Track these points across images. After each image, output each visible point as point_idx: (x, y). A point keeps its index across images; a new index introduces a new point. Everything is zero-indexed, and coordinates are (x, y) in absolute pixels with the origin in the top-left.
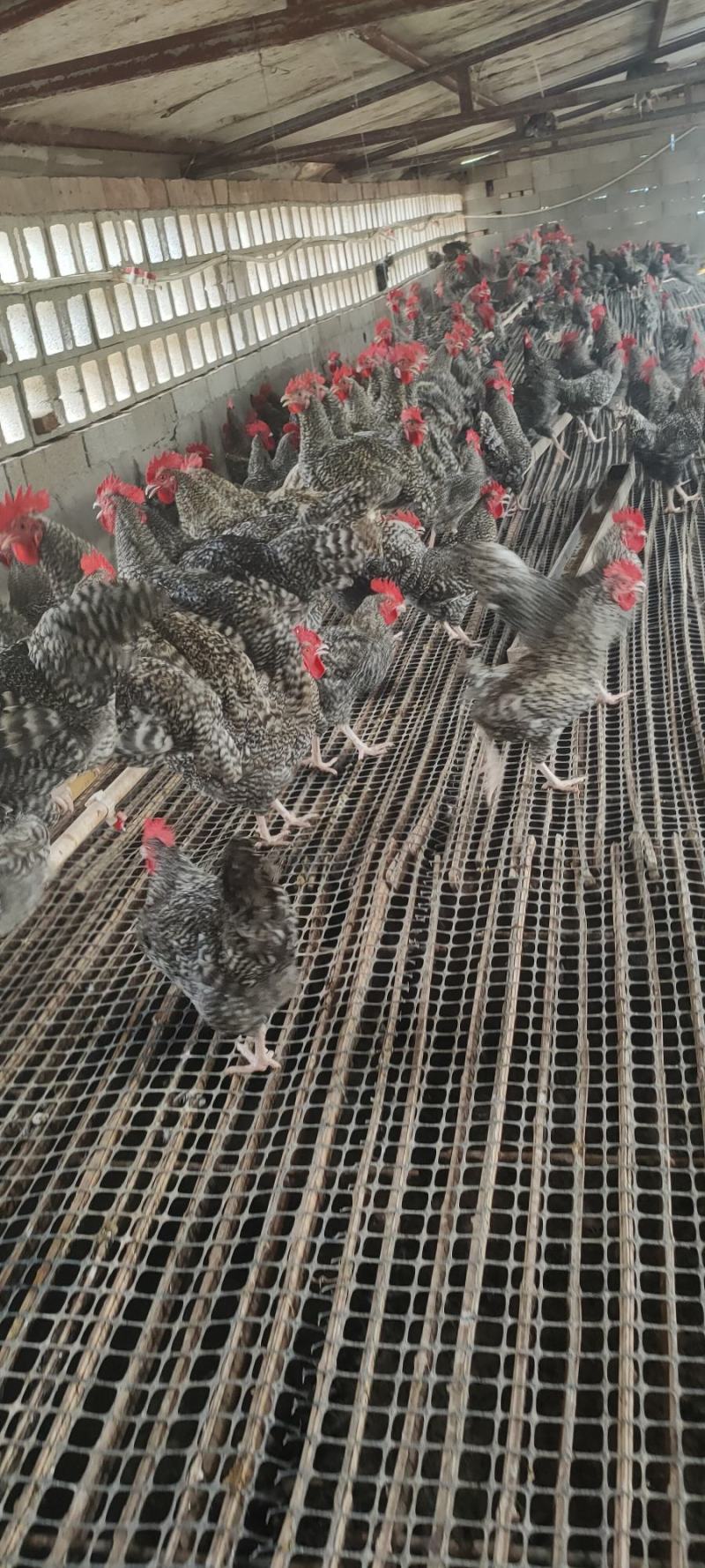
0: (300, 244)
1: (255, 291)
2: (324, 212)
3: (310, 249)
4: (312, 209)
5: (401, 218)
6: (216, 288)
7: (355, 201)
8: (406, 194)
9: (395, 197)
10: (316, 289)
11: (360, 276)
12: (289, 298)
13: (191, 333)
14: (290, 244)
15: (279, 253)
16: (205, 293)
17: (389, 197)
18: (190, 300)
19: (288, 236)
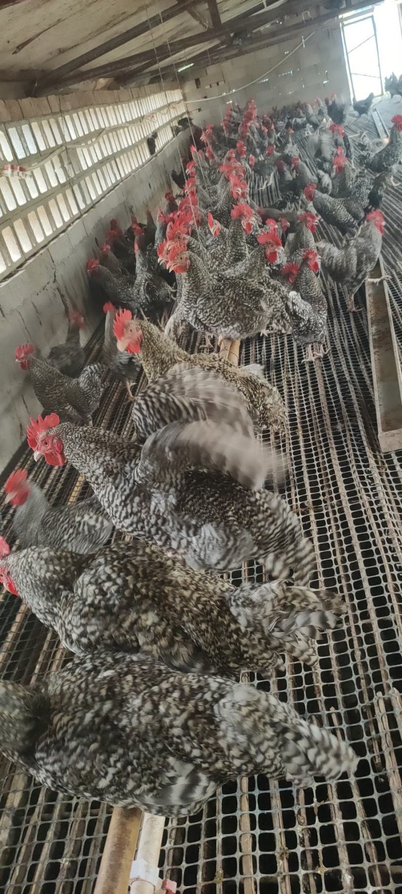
0: (104, 132)
1: (85, 168)
2: (114, 109)
3: (110, 134)
4: (107, 108)
5: (154, 108)
6: (61, 170)
7: (129, 101)
8: (154, 93)
9: (149, 95)
10: (118, 160)
11: (140, 147)
12: (104, 168)
13: (51, 203)
14: (99, 133)
15: (94, 140)
16: (56, 175)
17: (146, 95)
18: (47, 181)
19: (97, 128)
